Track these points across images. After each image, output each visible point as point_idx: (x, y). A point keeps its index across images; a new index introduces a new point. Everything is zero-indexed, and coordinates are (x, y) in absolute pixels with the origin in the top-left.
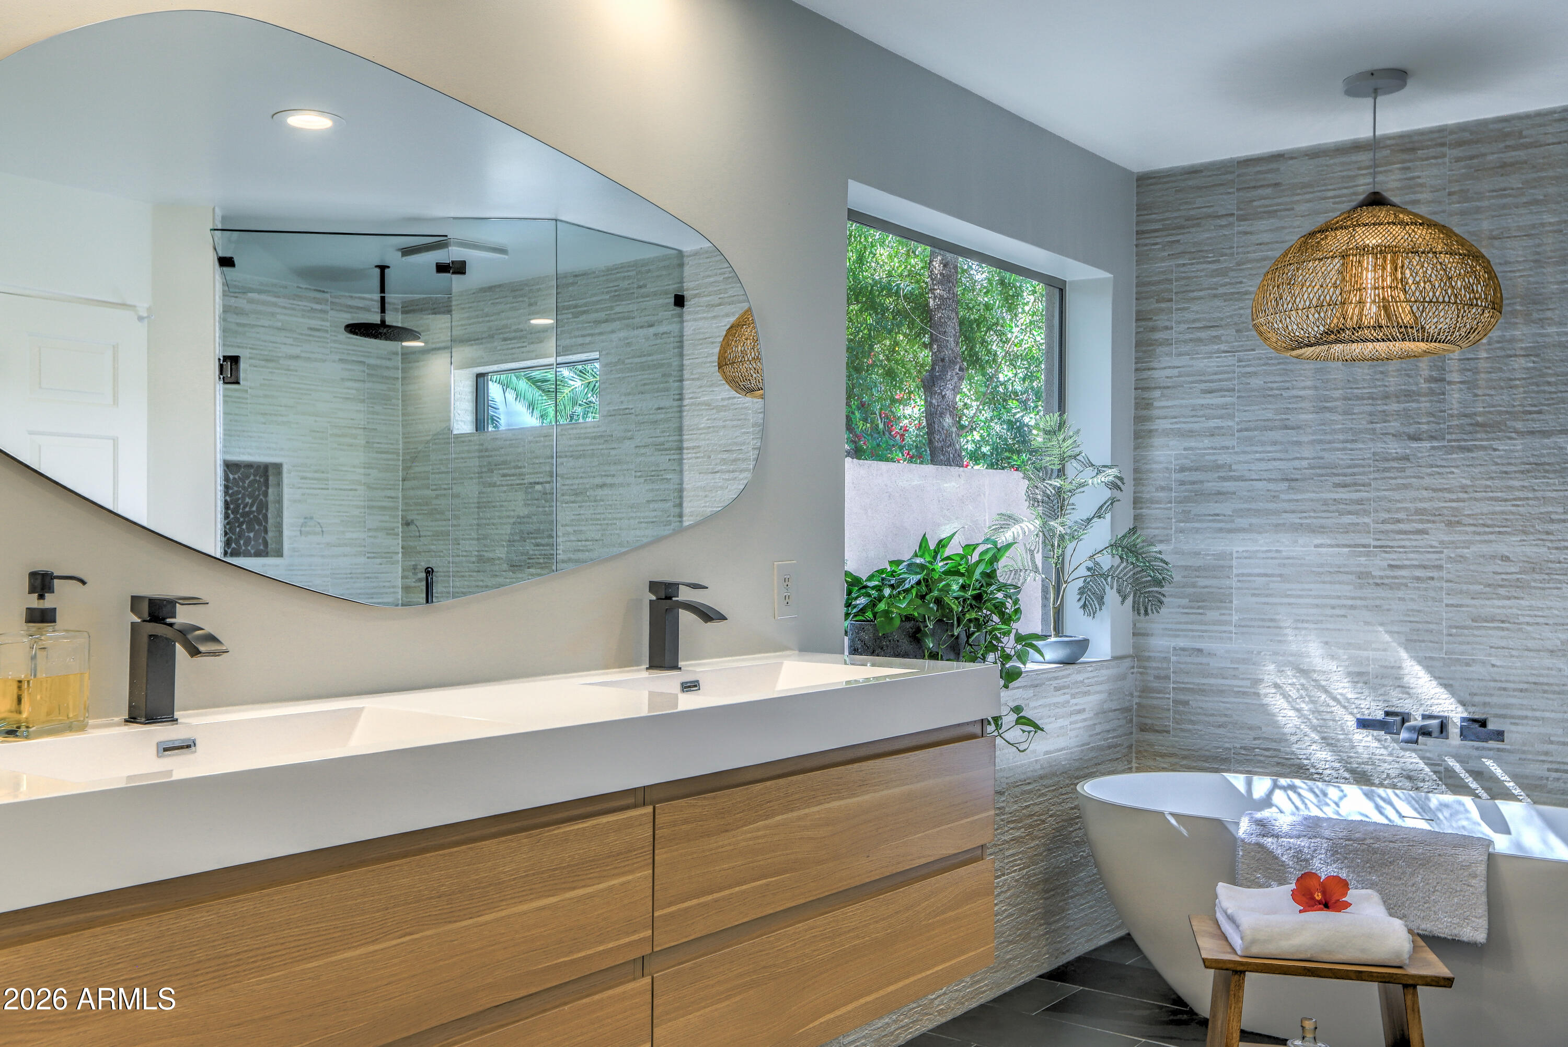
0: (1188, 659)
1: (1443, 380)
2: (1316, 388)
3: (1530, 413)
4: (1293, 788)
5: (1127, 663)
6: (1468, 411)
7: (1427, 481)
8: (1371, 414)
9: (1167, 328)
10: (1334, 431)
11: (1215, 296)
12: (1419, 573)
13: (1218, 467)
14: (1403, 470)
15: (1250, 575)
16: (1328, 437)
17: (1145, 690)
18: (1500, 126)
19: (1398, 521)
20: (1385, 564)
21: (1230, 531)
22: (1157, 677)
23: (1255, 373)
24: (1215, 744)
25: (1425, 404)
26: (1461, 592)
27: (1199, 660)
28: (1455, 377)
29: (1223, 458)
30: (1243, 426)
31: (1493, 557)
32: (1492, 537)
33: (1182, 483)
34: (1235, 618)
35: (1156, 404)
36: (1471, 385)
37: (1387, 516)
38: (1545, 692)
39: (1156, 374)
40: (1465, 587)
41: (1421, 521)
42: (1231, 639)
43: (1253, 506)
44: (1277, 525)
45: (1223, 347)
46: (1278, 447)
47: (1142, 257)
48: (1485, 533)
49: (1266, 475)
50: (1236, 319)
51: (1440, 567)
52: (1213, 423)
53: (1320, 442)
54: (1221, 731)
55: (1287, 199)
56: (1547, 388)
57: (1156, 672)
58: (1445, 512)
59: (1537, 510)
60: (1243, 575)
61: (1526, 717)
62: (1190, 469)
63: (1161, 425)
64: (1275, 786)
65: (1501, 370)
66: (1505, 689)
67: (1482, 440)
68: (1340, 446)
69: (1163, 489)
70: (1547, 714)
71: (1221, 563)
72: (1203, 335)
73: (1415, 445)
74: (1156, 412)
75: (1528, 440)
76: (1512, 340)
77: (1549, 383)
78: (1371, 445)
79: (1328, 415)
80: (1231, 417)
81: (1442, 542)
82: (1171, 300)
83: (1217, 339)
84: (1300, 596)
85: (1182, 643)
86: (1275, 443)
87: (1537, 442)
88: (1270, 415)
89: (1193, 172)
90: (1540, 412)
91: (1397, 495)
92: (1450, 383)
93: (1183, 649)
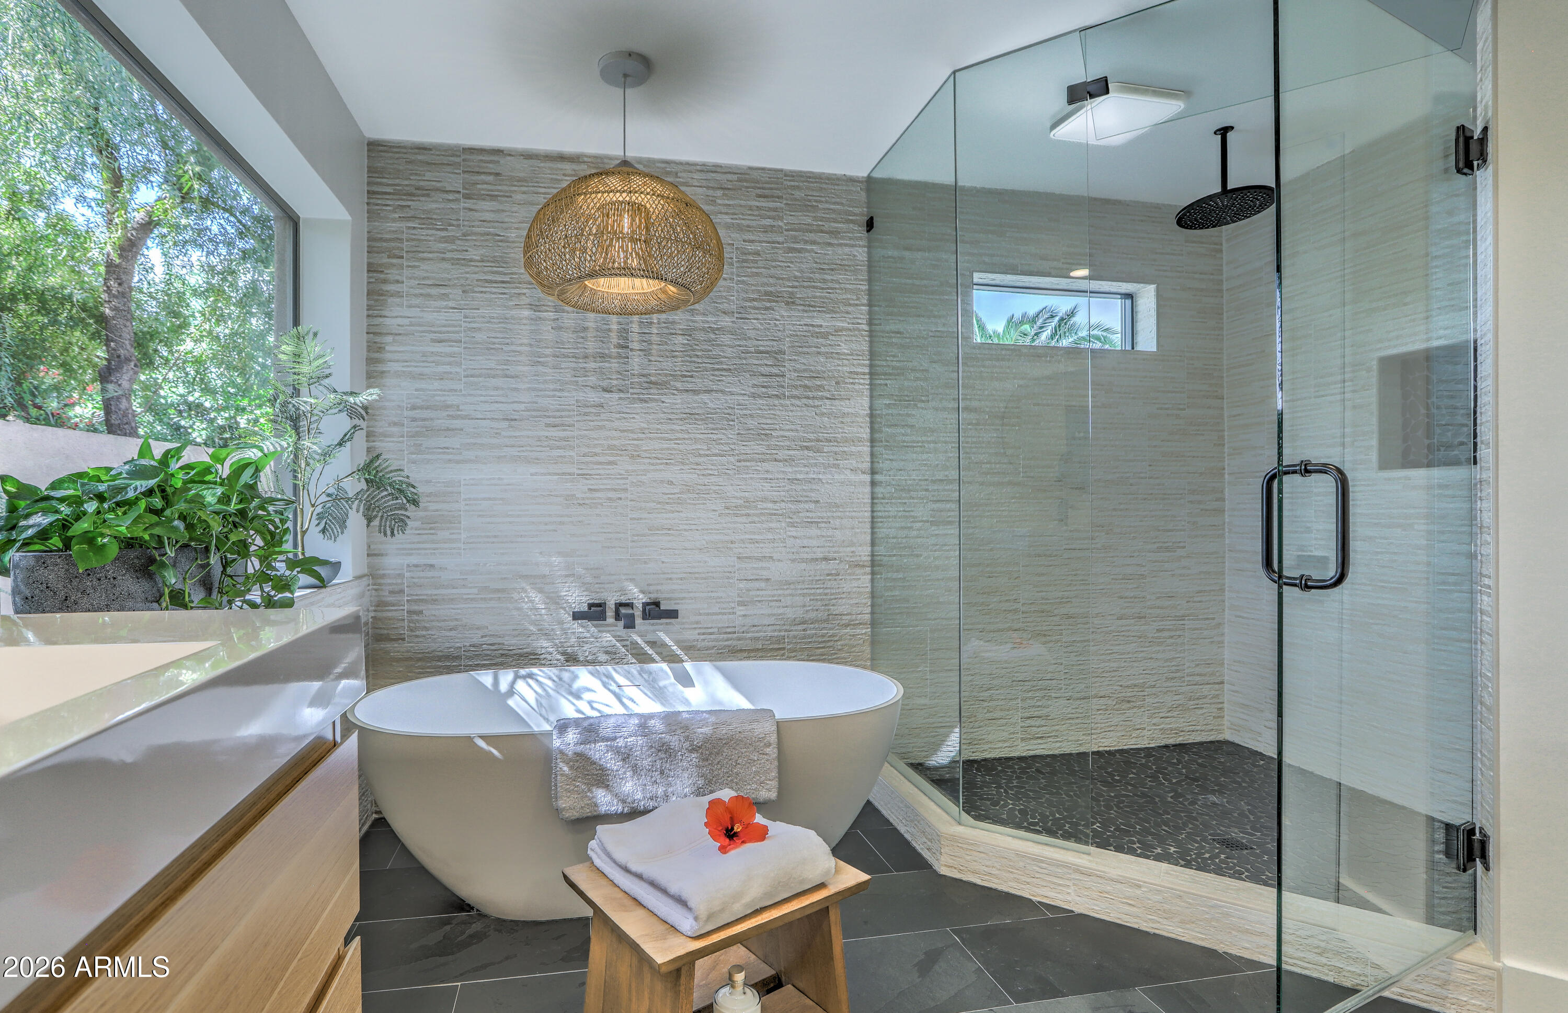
0: (422, 574)
1: (627, 347)
2: (531, 345)
3: (686, 376)
4: (530, 676)
5: (365, 581)
6: (645, 372)
7: (617, 424)
8: (574, 369)
9: (398, 282)
10: (545, 382)
11: (443, 259)
12: (611, 495)
13: (447, 407)
14: (598, 414)
15: (475, 499)
16: (542, 386)
17: (380, 605)
18: (663, 165)
19: (596, 454)
20: (586, 488)
21: (458, 462)
22: (391, 592)
23: (480, 329)
24: (447, 645)
25: (614, 365)
26: (641, 509)
27: (430, 574)
28: (636, 346)
29: (452, 400)
30: (469, 372)
31: (662, 482)
32: (662, 467)
33: (414, 420)
34: (463, 536)
35: (387, 348)
36: (646, 352)
37: (587, 450)
38: (696, 578)
39: (388, 321)
40: (643, 505)
41: (612, 455)
42: (460, 554)
43: (479, 441)
44: (499, 457)
45: (451, 304)
46: (500, 392)
47: (372, 215)
48: (657, 464)
49: (489, 415)
50: (462, 282)
51: (626, 490)
52: (441, 369)
53: (534, 389)
54: (453, 633)
55: (506, 188)
56: (695, 359)
57: (391, 588)
58: (629, 448)
59: (691, 448)
60: (470, 499)
61: (684, 598)
62: (421, 408)
63: (393, 367)
64: (517, 677)
65: (666, 343)
66: (670, 579)
67: (654, 394)
68: (551, 393)
69: (395, 424)
70: (697, 595)
71: (450, 489)
72: (434, 291)
73: (607, 395)
74: (388, 356)
75: (685, 395)
76: (673, 323)
77: (697, 356)
78: (574, 394)
79: (540, 368)
80: (459, 364)
81: (627, 471)
82: (402, 257)
83: (444, 297)
84: (518, 516)
85: (414, 560)
86: (497, 388)
87: (690, 397)
88: (493, 365)
89: (422, 148)
90: (692, 377)
91: (593, 434)
92: (632, 350)
93: (416, 566)
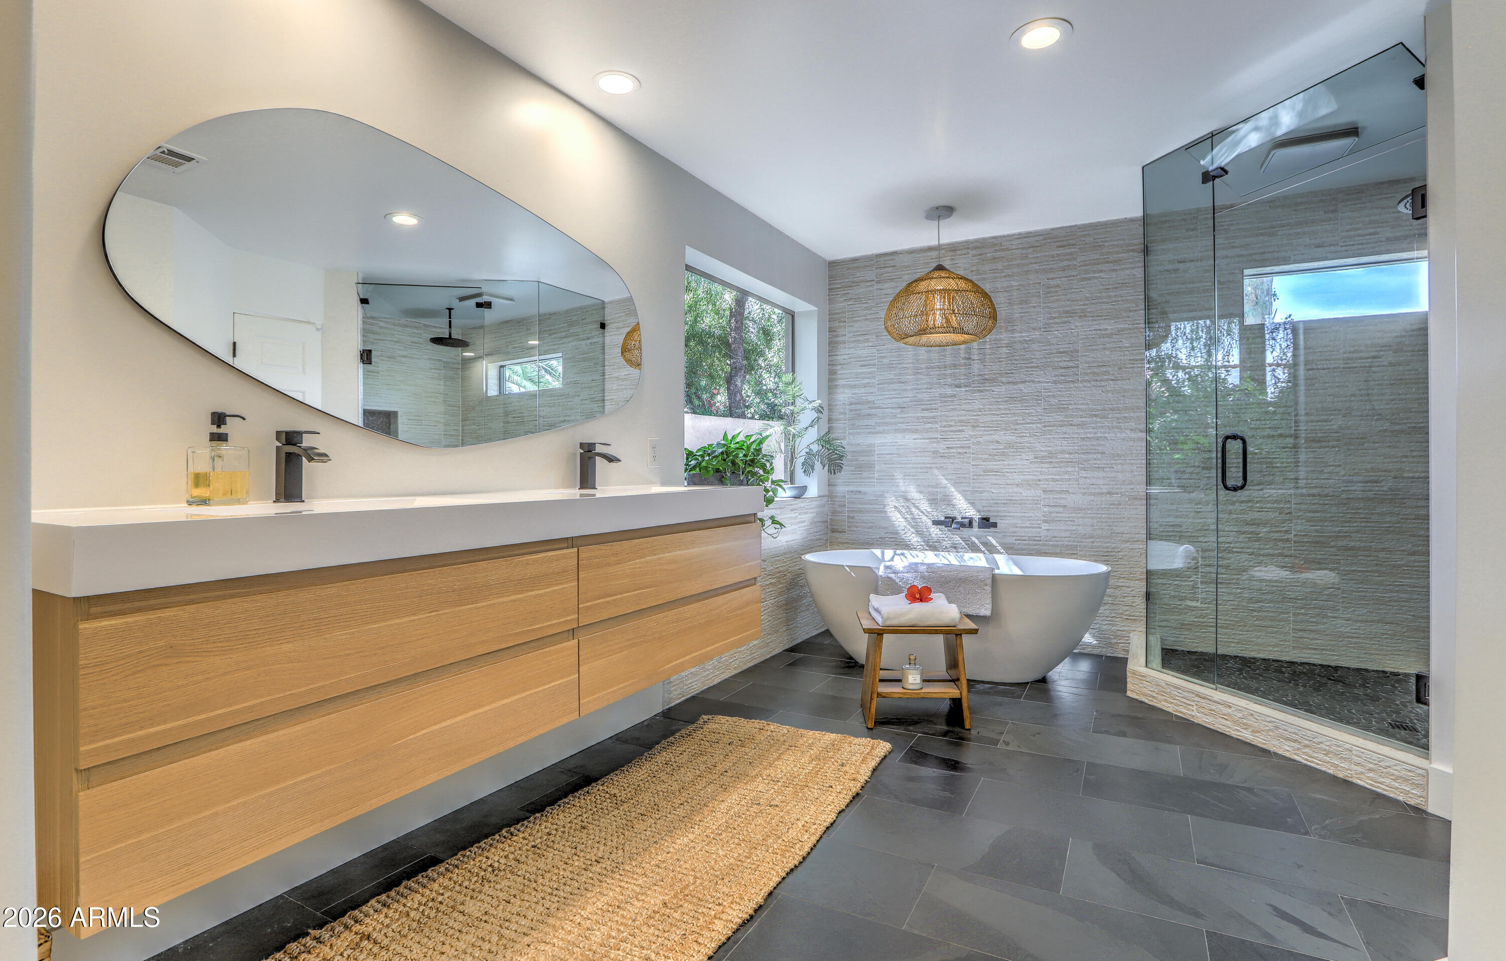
0: (855, 497)
1: (970, 358)
2: (913, 363)
3: (1008, 373)
4: (903, 554)
5: (823, 499)
6: (982, 373)
7: (964, 406)
8: (939, 375)
9: (843, 335)
10: (922, 384)
11: (866, 320)
12: (960, 451)
13: (869, 402)
14: (953, 401)
15: (883, 454)
16: (919, 387)
17: (834, 512)
18: (992, 240)
19: (951, 426)
20: (945, 447)
21: (874, 433)
22: (839, 506)
23: (885, 356)
24: (867, 537)
25: (963, 370)
26: (979, 459)
27: (859, 496)
28: (976, 357)
29: (871, 398)
30: (880, 382)
31: (992, 442)
32: (992, 432)
33: (851, 411)
34: (876, 475)
35: (839, 372)
36: (982, 361)
37: (945, 424)
38: (1014, 504)
39: (838, 358)
40: (980, 456)
41: (961, 426)
42: (874, 486)
43: (885, 421)
44: (896, 430)
45: (870, 344)
46: (897, 392)
47: (831, 301)
48: (989, 431)
49: (890, 406)
50: (876, 331)
51: (969, 448)
52: (866, 381)
53: (915, 389)
54: (870, 530)
55: (899, 273)
56: (1015, 362)
57: (839, 504)
58: (972, 421)
59: (1011, 419)
60: (880, 454)
61: (1006, 516)
62: (855, 404)
63: (841, 382)
64: (895, 554)
65: (995, 354)
66: (997, 503)
67: (987, 387)
68: (925, 391)
69: (842, 414)
70: (1015, 514)
71: (870, 449)
72: (861, 338)
73: (958, 390)
74: (839, 376)
75: (1007, 386)
76: (1000, 340)
77: (1016, 360)
78: (938, 390)
79: (919, 376)
80: (874, 378)
81: (970, 436)
82: (845, 322)
83: (867, 340)
84: (905, 464)
85: (850, 488)
86: (895, 390)
87: (1011, 387)
88: (892, 377)
89: (855, 260)
90: (1012, 373)
91: (950, 414)
92: (973, 360)
93: (852, 492)
